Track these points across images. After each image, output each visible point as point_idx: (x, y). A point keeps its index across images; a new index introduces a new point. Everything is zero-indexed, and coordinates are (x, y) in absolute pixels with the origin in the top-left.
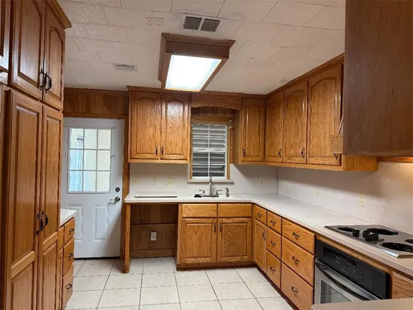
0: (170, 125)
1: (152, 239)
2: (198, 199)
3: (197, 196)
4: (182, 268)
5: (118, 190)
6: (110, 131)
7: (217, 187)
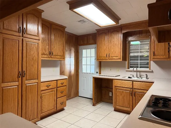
1: (110, 95)
2: (129, 79)
3: (129, 77)
4: (116, 110)
5: (97, 73)
6: (94, 49)
7: (142, 74)
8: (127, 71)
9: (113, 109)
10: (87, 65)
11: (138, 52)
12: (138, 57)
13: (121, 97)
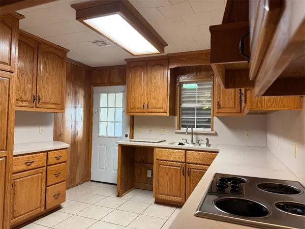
0: (154, 84)
1: (148, 176)
2: (181, 147)
3: (180, 144)
4: (159, 202)
5: (126, 136)
6: (122, 94)
7: (201, 137)
8: (176, 133)
9: (154, 200)
10: (107, 122)
11: (194, 102)
12: (193, 109)
13: (166, 178)
